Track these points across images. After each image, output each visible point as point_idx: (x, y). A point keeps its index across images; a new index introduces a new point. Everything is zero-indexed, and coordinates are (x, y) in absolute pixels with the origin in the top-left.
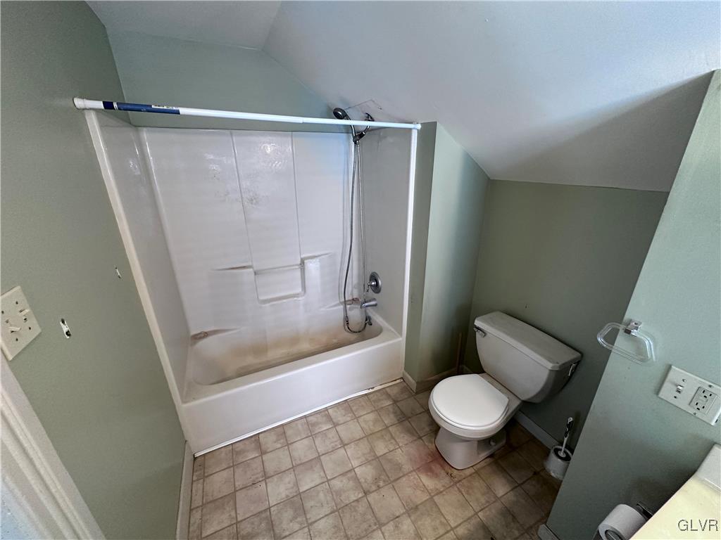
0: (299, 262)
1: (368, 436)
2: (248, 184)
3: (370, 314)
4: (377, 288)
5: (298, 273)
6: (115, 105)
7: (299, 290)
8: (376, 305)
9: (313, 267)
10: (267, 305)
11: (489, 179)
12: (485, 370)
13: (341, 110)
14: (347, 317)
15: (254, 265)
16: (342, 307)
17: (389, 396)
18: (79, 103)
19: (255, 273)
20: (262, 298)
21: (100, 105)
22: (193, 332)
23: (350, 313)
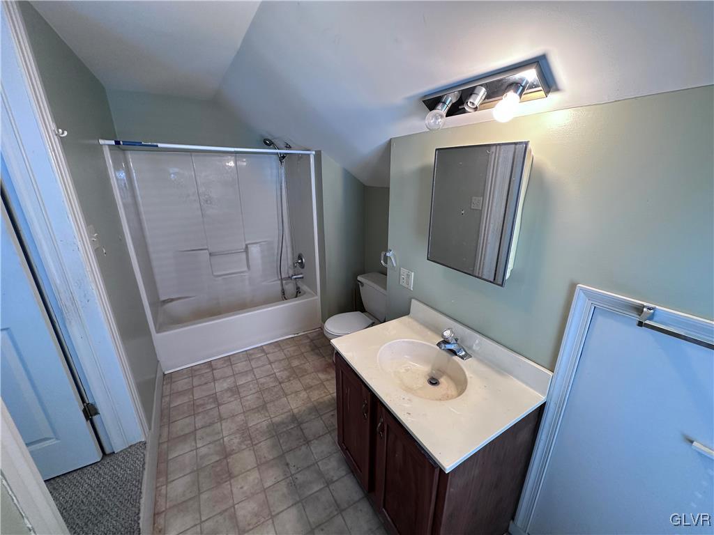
0: (244, 247)
1: (288, 358)
2: (204, 189)
3: (299, 285)
4: (302, 265)
5: (244, 256)
6: (121, 143)
7: (245, 269)
8: (302, 278)
9: (255, 250)
10: (220, 278)
11: (364, 185)
12: (366, 310)
13: (268, 140)
14: (283, 289)
15: (209, 248)
16: (279, 282)
17: (308, 337)
18: (101, 142)
19: (210, 254)
20: (215, 274)
21: (113, 143)
22: (163, 298)
23: (286, 287)
